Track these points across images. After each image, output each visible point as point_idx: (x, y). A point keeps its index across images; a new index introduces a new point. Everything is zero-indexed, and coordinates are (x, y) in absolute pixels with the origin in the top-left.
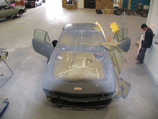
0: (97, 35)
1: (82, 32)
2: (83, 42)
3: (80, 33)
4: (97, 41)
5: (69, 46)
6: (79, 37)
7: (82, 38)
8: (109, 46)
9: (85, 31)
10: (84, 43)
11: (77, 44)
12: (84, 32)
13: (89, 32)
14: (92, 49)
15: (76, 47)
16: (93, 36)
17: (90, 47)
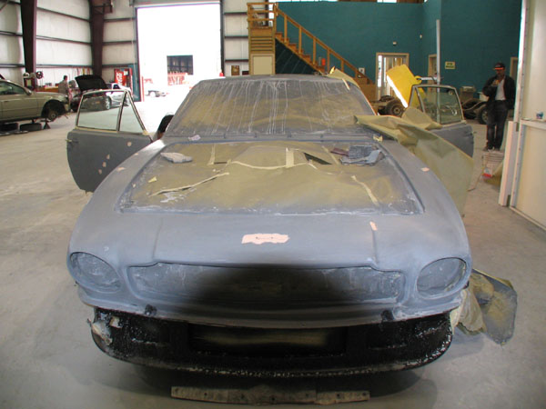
0: (340, 92)
1: (274, 83)
2: (280, 112)
3: (265, 86)
4: (339, 111)
5: (220, 129)
6: (262, 98)
7: (276, 101)
8: (393, 126)
9: (288, 82)
10: (284, 116)
11: (255, 119)
12: (282, 85)
13: (302, 82)
14: (322, 136)
15: (250, 131)
16: (323, 96)
17: (314, 131)
